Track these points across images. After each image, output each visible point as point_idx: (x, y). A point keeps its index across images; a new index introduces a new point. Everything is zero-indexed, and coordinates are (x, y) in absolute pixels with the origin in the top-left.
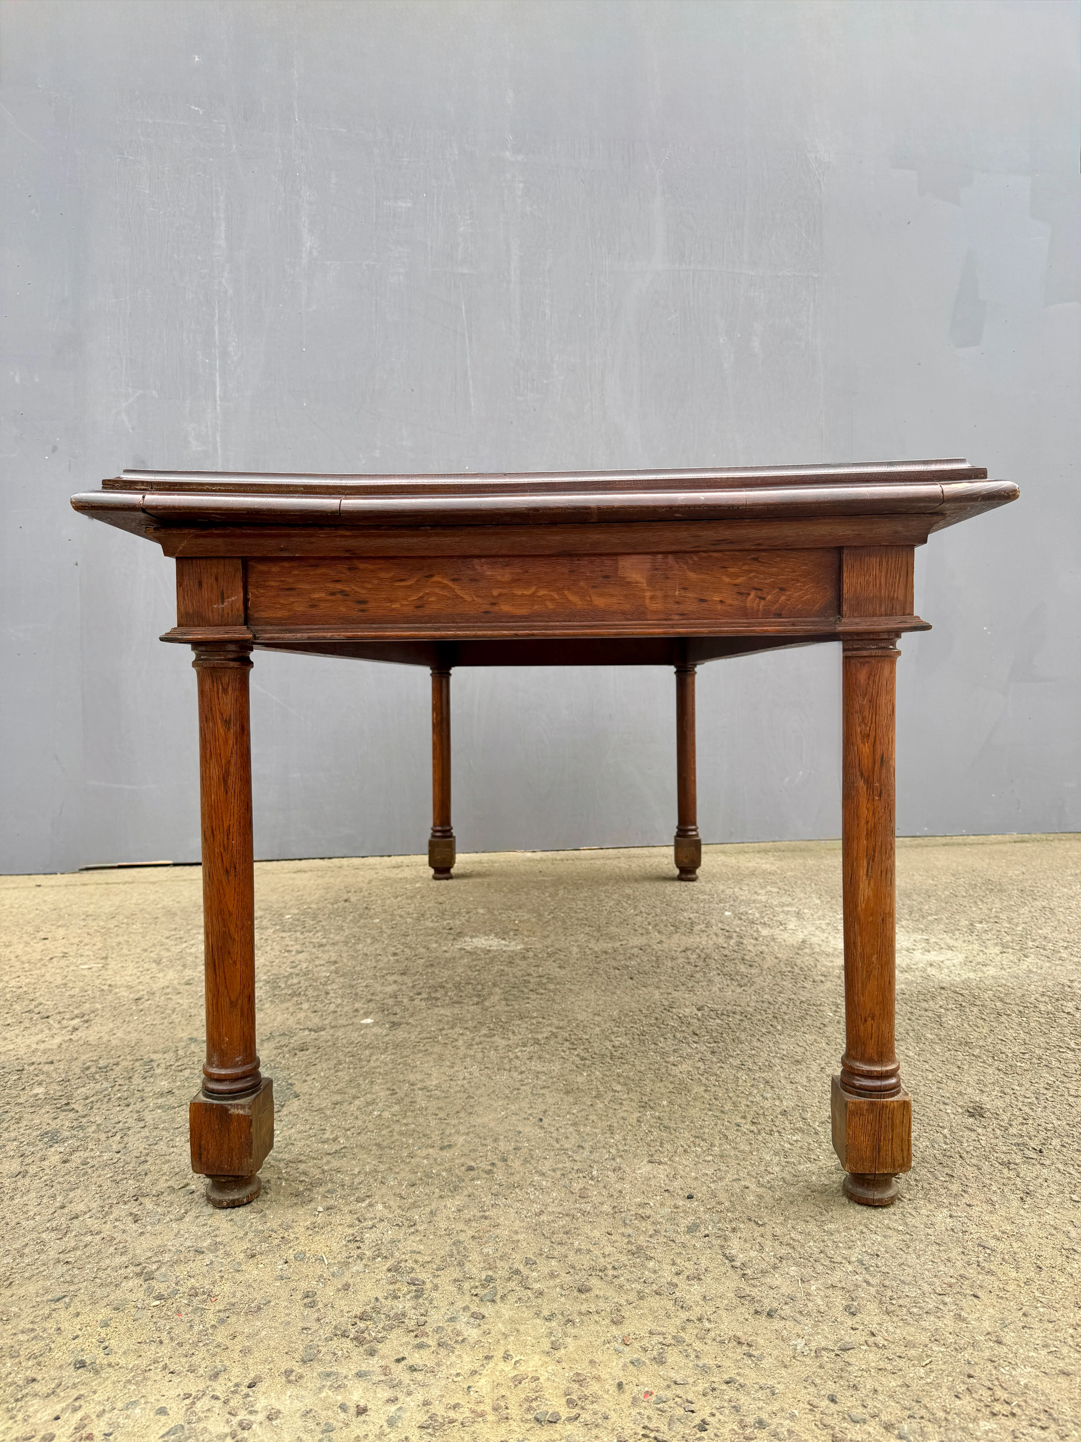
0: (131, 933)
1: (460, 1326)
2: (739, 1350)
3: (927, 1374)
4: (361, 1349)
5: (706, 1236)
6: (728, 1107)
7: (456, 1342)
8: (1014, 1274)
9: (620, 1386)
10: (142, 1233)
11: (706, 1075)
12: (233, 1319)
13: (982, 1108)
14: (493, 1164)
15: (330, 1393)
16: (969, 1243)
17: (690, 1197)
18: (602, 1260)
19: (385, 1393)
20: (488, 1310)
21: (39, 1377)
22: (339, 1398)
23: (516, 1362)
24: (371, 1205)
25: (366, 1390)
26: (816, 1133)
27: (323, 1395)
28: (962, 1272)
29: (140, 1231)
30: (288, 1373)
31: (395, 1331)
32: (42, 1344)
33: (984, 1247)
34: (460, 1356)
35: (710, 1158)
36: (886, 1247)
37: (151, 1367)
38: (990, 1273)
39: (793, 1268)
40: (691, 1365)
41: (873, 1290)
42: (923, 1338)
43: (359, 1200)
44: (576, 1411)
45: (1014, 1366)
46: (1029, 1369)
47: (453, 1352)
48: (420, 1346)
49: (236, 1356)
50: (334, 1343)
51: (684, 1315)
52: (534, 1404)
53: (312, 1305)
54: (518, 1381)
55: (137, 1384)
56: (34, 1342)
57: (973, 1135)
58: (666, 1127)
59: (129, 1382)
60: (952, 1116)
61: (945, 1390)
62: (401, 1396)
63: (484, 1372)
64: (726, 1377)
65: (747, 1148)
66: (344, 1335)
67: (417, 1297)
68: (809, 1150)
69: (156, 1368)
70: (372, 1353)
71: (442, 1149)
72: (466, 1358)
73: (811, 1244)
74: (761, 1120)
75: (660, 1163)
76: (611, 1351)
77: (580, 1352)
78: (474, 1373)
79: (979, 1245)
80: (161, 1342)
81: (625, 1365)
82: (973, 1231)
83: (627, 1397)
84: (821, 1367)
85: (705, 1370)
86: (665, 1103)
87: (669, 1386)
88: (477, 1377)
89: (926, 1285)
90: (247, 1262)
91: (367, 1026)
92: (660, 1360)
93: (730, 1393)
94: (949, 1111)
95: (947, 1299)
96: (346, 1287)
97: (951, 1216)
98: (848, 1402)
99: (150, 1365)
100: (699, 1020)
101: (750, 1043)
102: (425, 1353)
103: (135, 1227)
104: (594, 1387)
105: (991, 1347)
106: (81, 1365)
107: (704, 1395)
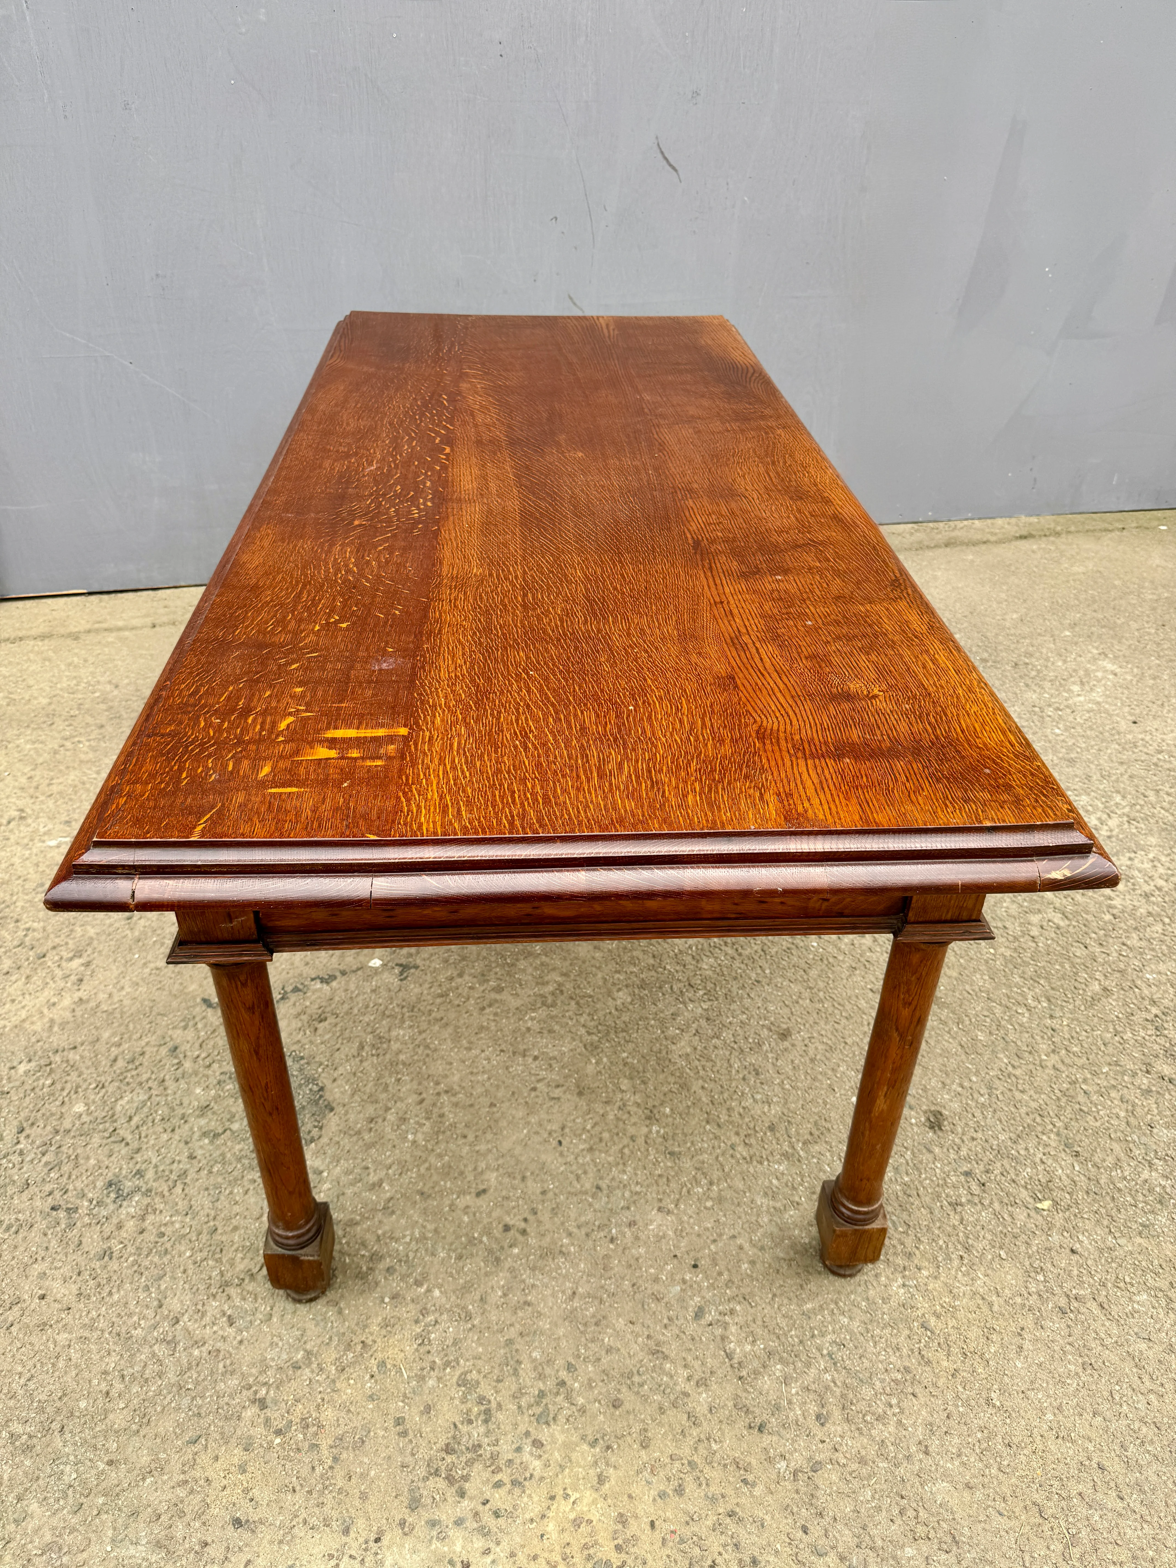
0: (81, 762)
1: (526, 1457)
2: (737, 1474)
3: (873, 1497)
4: (453, 1490)
5: (710, 1325)
6: (724, 1118)
7: (525, 1479)
8: (945, 1364)
9: (652, 1524)
10: (241, 1342)
11: (703, 1062)
12: (344, 1456)
13: (941, 1114)
14: (525, 1220)
15: (438, 1544)
16: (916, 1324)
17: (695, 1266)
18: (628, 1361)
19: (479, 1543)
20: (544, 1434)
21: (209, 1540)
22: (446, 1549)
23: (574, 1503)
24: (429, 1291)
25: (465, 1539)
26: (799, 1161)
27: (433, 1546)
28: (907, 1364)
29: (239, 1338)
30: (402, 1523)
31: (476, 1465)
32: (199, 1498)
33: (926, 1329)
34: (530, 1496)
35: (709, 1204)
36: (851, 1333)
37: (294, 1523)
38: (928, 1363)
39: (778, 1367)
40: (702, 1494)
41: (838, 1391)
42: (872, 1451)
43: (419, 1284)
44: (623, 1556)
45: (934, 1481)
46: (945, 1484)
47: (524, 1492)
48: (498, 1485)
49: (357, 1503)
50: (431, 1483)
51: (695, 1432)
52: (592, 1551)
53: (404, 1434)
54: (577, 1523)
55: (288, 1543)
56: (192, 1497)
57: (930, 1157)
58: (672, 1154)
59: (281, 1542)
60: (916, 1129)
61: (884, 1513)
62: (492, 1545)
63: (551, 1514)
64: (729, 1507)
65: (740, 1185)
66: (437, 1473)
67: (486, 1421)
68: (794, 1188)
69: (298, 1523)
70: (462, 1494)
71: (478, 1194)
72: (536, 1499)
73: (793, 1333)
74: (753, 1141)
75: (669, 1212)
76: (644, 1483)
77: (620, 1483)
78: (543, 1516)
79: (923, 1326)
80: (294, 1491)
81: (654, 1500)
82: (919, 1305)
83: (657, 1535)
84: (797, 1492)
85: (713, 1500)
86: (668, 1110)
87: (687, 1523)
88: (546, 1520)
89: (877, 1383)
90: (339, 1378)
91: (376, 971)
92: (680, 1491)
93: (732, 1528)
94: (913, 1121)
95: (894, 1401)
96: (428, 1409)
97: (904, 1285)
98: (816, 1531)
99: (292, 1520)
100: (693, 957)
101: (742, 998)
102: (503, 1491)
103: (231, 1331)
104: (633, 1528)
105: (921, 1461)
106: (237, 1523)
107: (714, 1530)
